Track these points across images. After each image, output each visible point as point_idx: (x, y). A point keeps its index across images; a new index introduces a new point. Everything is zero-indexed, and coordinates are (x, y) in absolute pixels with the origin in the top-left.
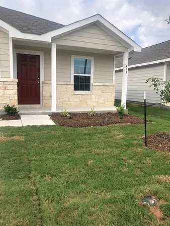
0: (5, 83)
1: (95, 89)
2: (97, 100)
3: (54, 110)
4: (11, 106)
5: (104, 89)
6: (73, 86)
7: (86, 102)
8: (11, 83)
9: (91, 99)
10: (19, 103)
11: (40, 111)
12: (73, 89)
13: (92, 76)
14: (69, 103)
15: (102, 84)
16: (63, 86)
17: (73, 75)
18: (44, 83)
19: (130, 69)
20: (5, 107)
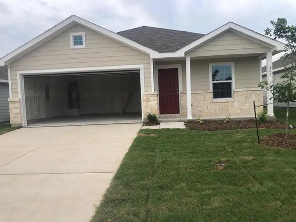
0: (148, 96)
1: (237, 95)
2: (240, 107)
3: (190, 117)
4: (152, 114)
5: (249, 95)
6: (212, 94)
7: (228, 110)
8: (152, 96)
9: (233, 106)
10: (161, 113)
11: (177, 119)
12: (212, 96)
13: (233, 81)
14: (207, 111)
15: (246, 89)
16: (201, 94)
17: (211, 82)
18: (182, 93)
19: (274, 73)
20: (147, 116)
